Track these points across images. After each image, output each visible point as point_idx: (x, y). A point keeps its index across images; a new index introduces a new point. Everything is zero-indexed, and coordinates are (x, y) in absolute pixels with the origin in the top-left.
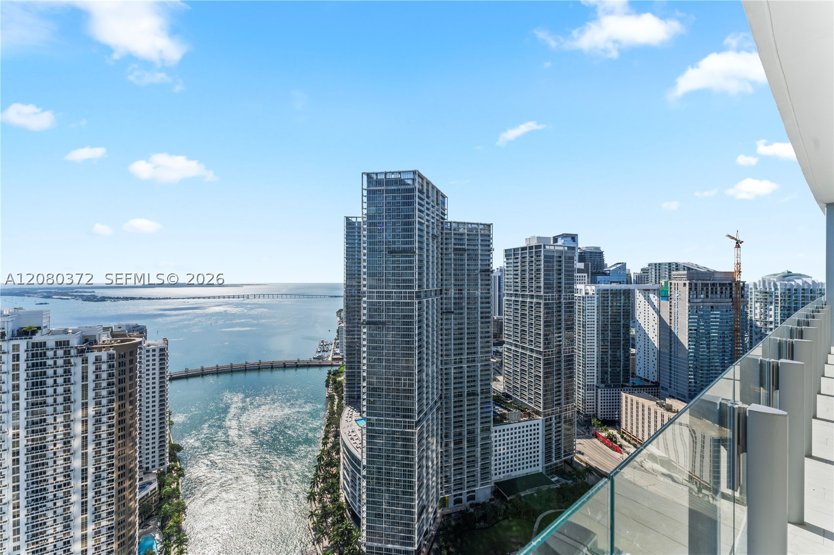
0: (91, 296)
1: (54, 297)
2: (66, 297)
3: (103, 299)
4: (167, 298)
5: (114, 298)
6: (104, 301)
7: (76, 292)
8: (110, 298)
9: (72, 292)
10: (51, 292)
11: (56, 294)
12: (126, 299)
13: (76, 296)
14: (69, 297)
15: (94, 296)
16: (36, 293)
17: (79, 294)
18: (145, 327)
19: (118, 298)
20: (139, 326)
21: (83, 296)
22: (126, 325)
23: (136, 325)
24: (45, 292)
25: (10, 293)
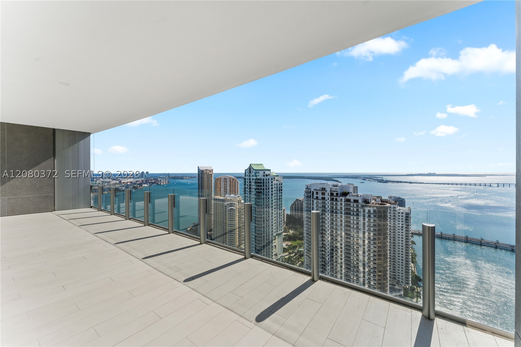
0: (381, 180)
1: (367, 179)
3: (387, 182)
5: (392, 181)
7: (375, 177)
8: (390, 181)
9: (374, 178)
10: (365, 177)
11: (368, 178)
12: (398, 182)
13: (375, 179)
14: (372, 180)
15: (383, 180)
16: (360, 178)
17: (376, 178)
18: (404, 199)
19: (394, 182)
20: (401, 198)
21: (378, 179)
22: (394, 197)
23: (399, 197)
24: (363, 177)
25: (352, 177)
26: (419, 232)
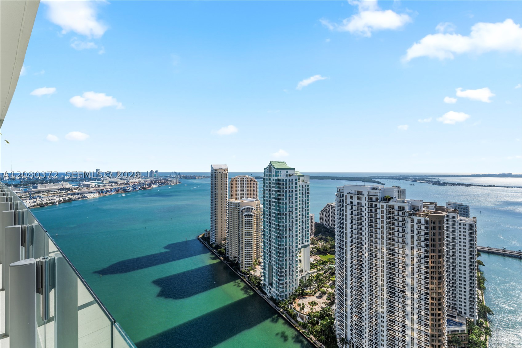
0: (437, 181)
1: (417, 181)
2: (423, 182)
3: (444, 184)
4: (491, 186)
5: (451, 184)
6: (445, 185)
7: (429, 179)
8: (448, 184)
9: (427, 179)
10: (416, 178)
11: (419, 179)
12: (459, 184)
13: (429, 181)
14: (425, 182)
15: (439, 181)
16: (409, 179)
17: (430, 180)
18: (468, 206)
19: (453, 184)
20: (463, 205)
21: (432, 181)
22: (454, 203)
23: (461, 204)
24: (413, 178)
25: (399, 178)
26: (489, 250)
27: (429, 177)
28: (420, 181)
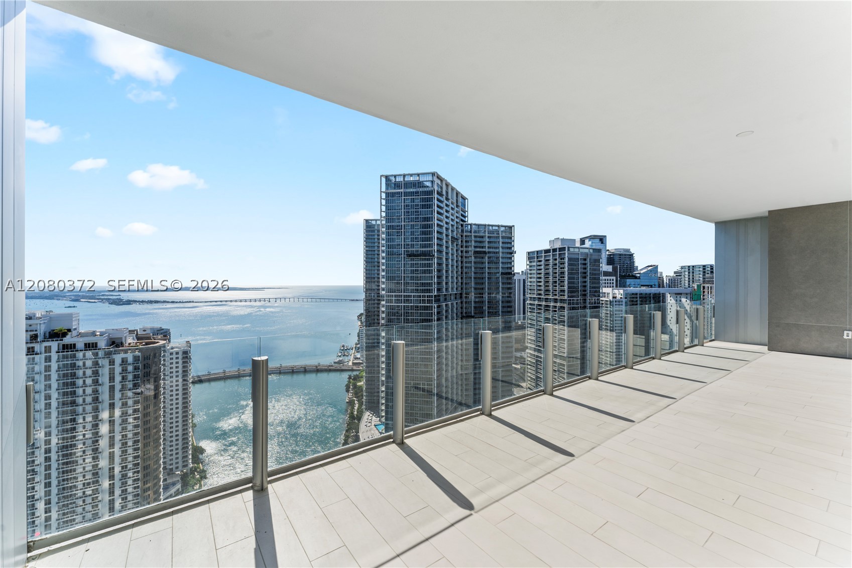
0: (117, 299)
1: (82, 300)
2: (94, 301)
3: (129, 302)
5: (139, 301)
7: (103, 295)
8: (135, 301)
9: (99, 296)
10: (79, 296)
11: (84, 297)
13: (102, 299)
14: (96, 301)
15: (120, 299)
16: (65, 297)
17: (106, 297)
18: (169, 330)
19: (143, 302)
20: (163, 329)
21: (109, 299)
22: (151, 329)
23: (160, 328)
24: (73, 295)
25: (40, 296)
27: (103, 293)
28: (87, 300)
